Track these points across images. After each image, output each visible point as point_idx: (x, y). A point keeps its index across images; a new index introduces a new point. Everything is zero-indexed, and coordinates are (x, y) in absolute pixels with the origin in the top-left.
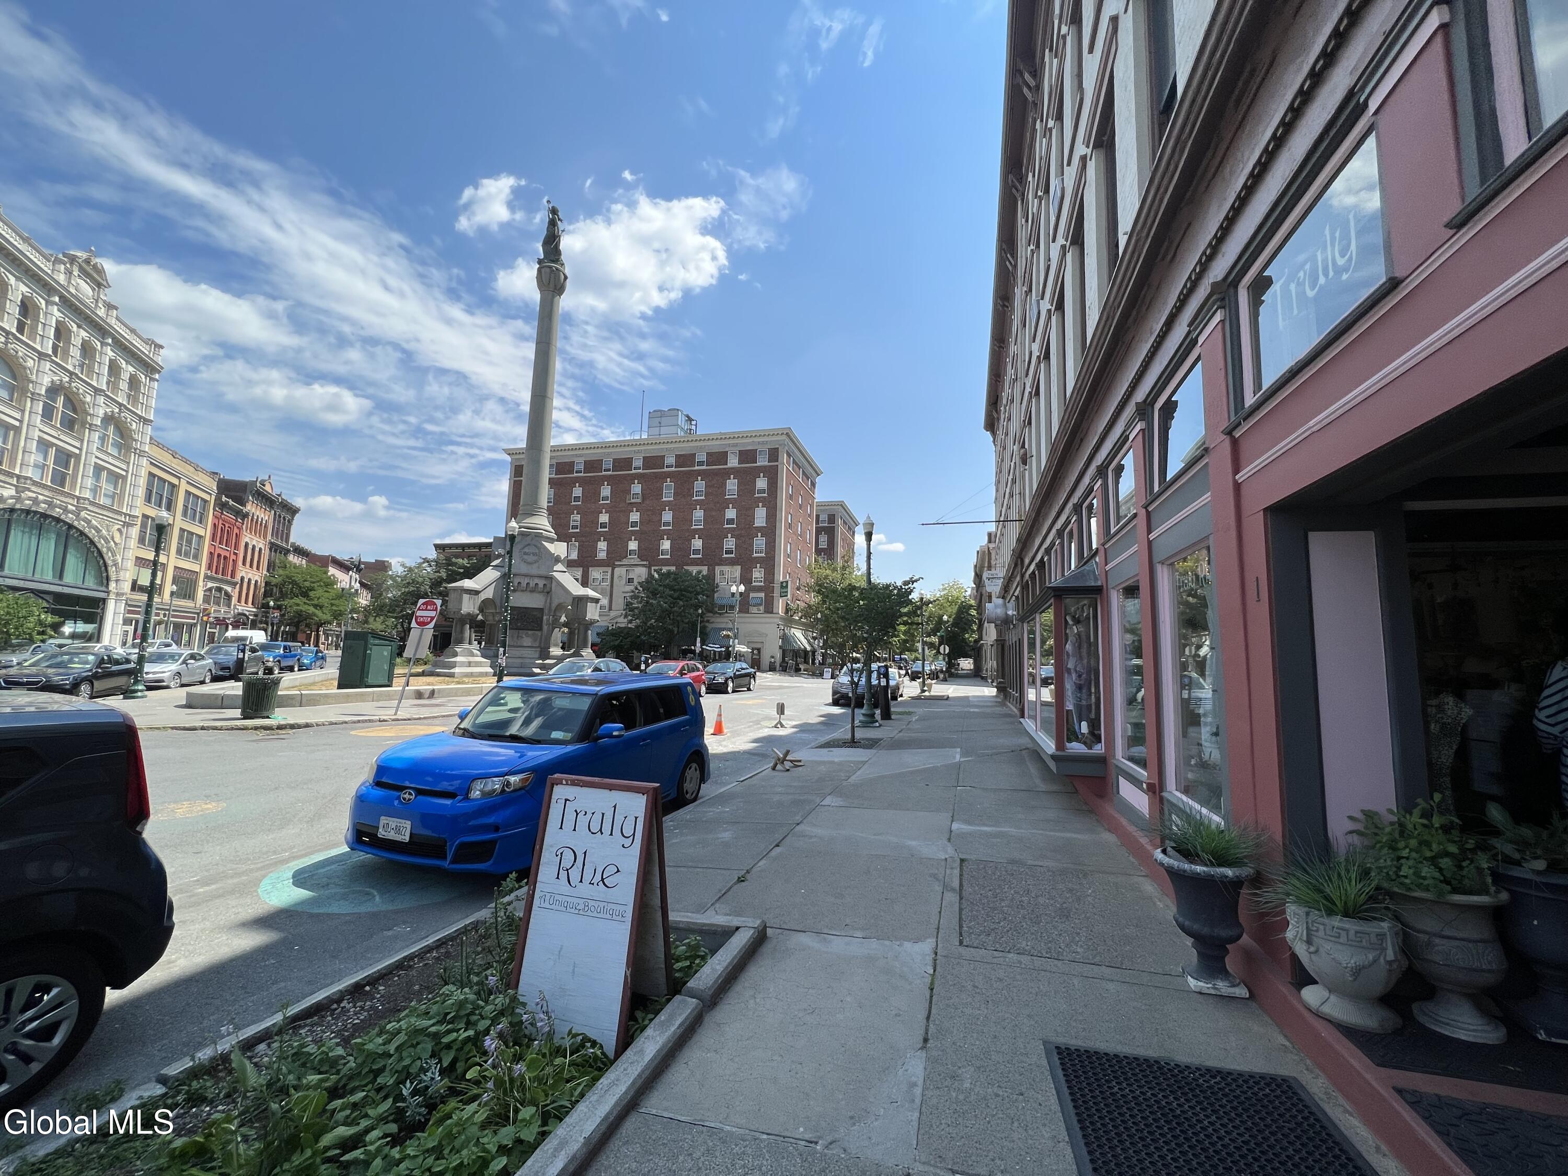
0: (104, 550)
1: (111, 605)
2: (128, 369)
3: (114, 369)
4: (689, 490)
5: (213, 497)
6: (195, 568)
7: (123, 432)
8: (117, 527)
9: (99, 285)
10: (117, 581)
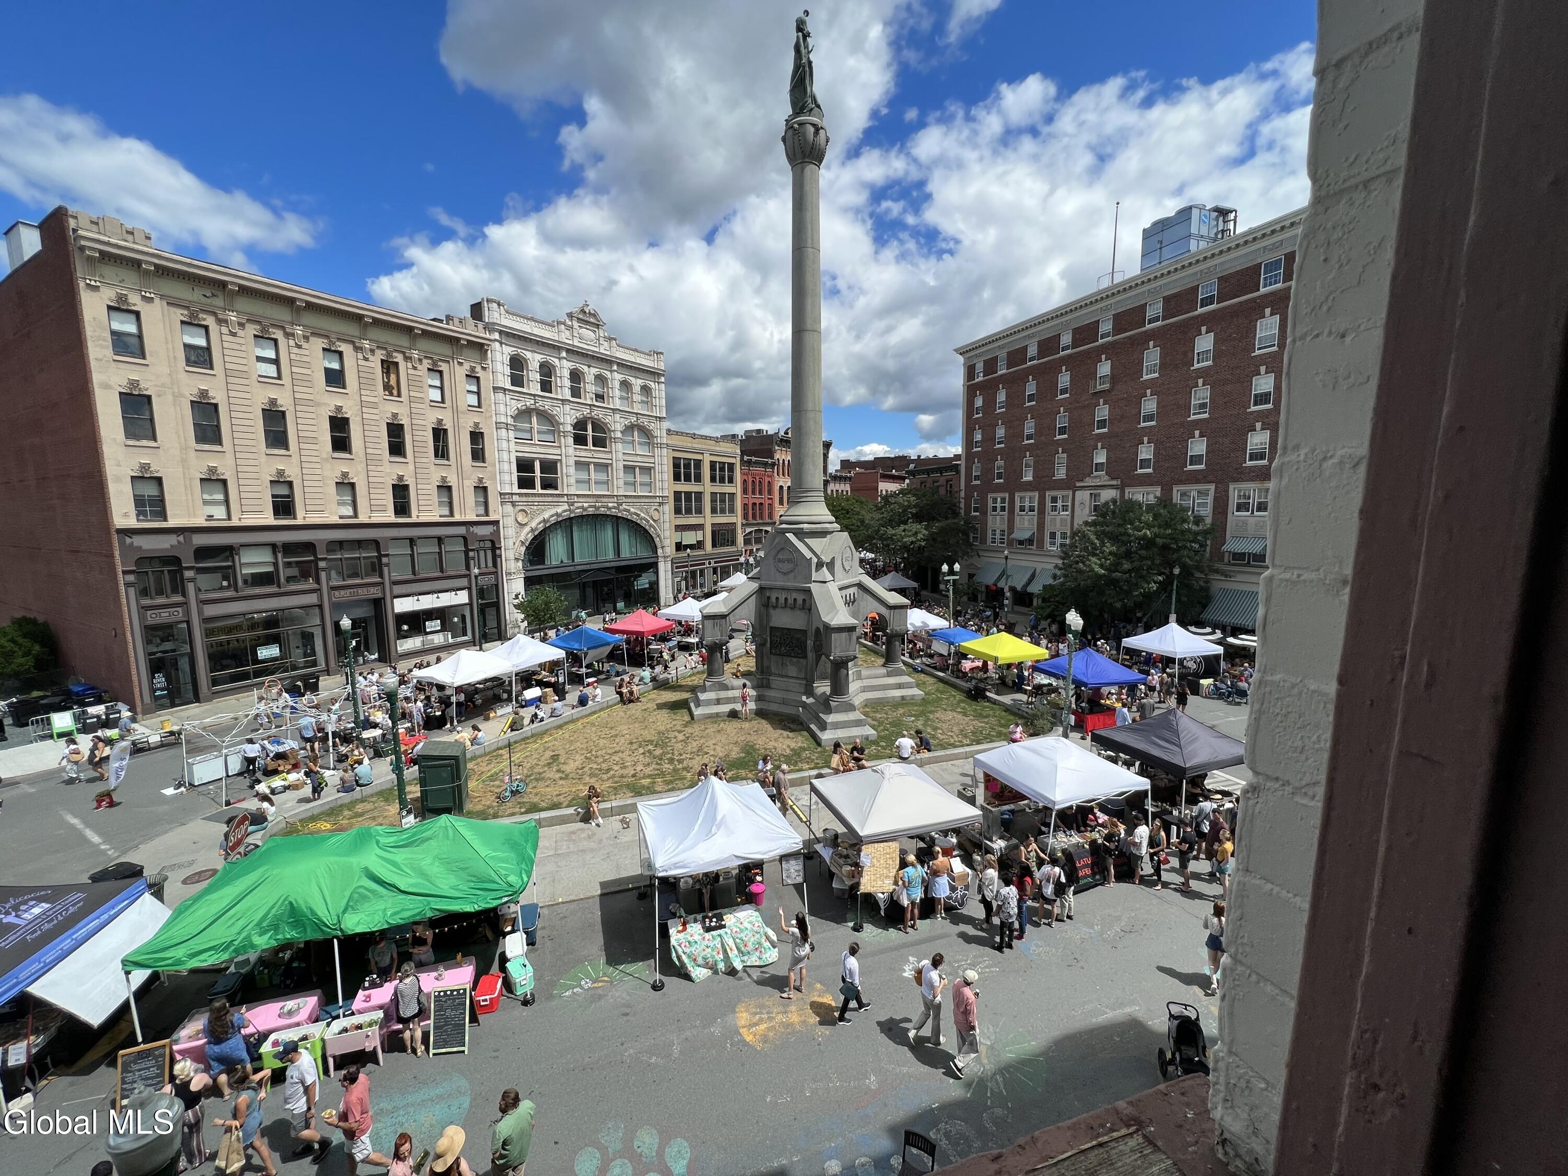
0: (647, 528)
1: (661, 566)
2: (637, 383)
3: (625, 385)
4: (1185, 354)
5: (738, 459)
6: (732, 520)
7: (646, 432)
8: (654, 508)
9: (598, 326)
10: (662, 547)
